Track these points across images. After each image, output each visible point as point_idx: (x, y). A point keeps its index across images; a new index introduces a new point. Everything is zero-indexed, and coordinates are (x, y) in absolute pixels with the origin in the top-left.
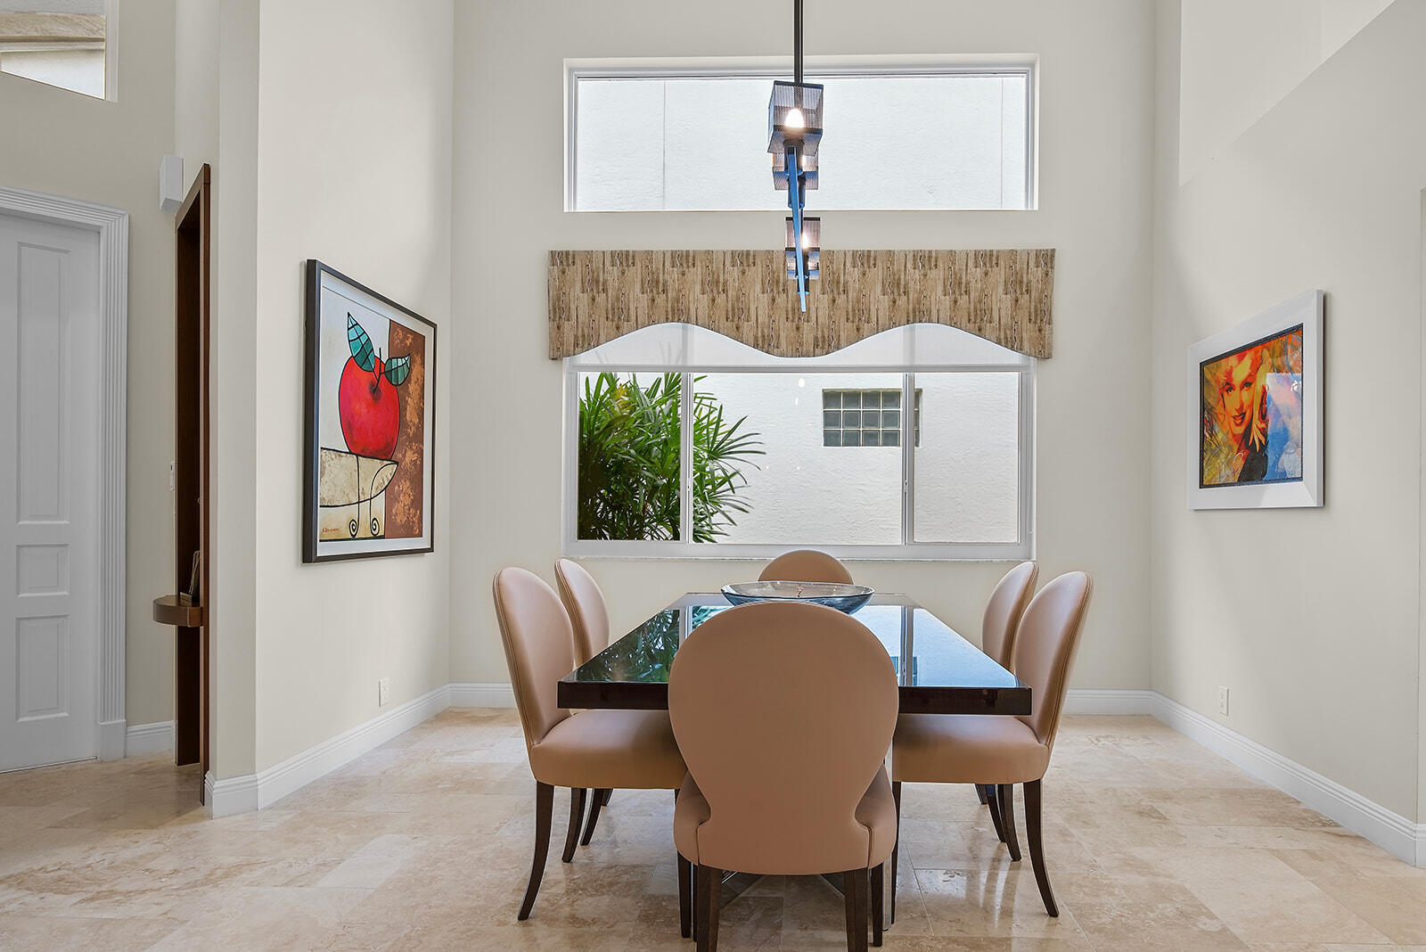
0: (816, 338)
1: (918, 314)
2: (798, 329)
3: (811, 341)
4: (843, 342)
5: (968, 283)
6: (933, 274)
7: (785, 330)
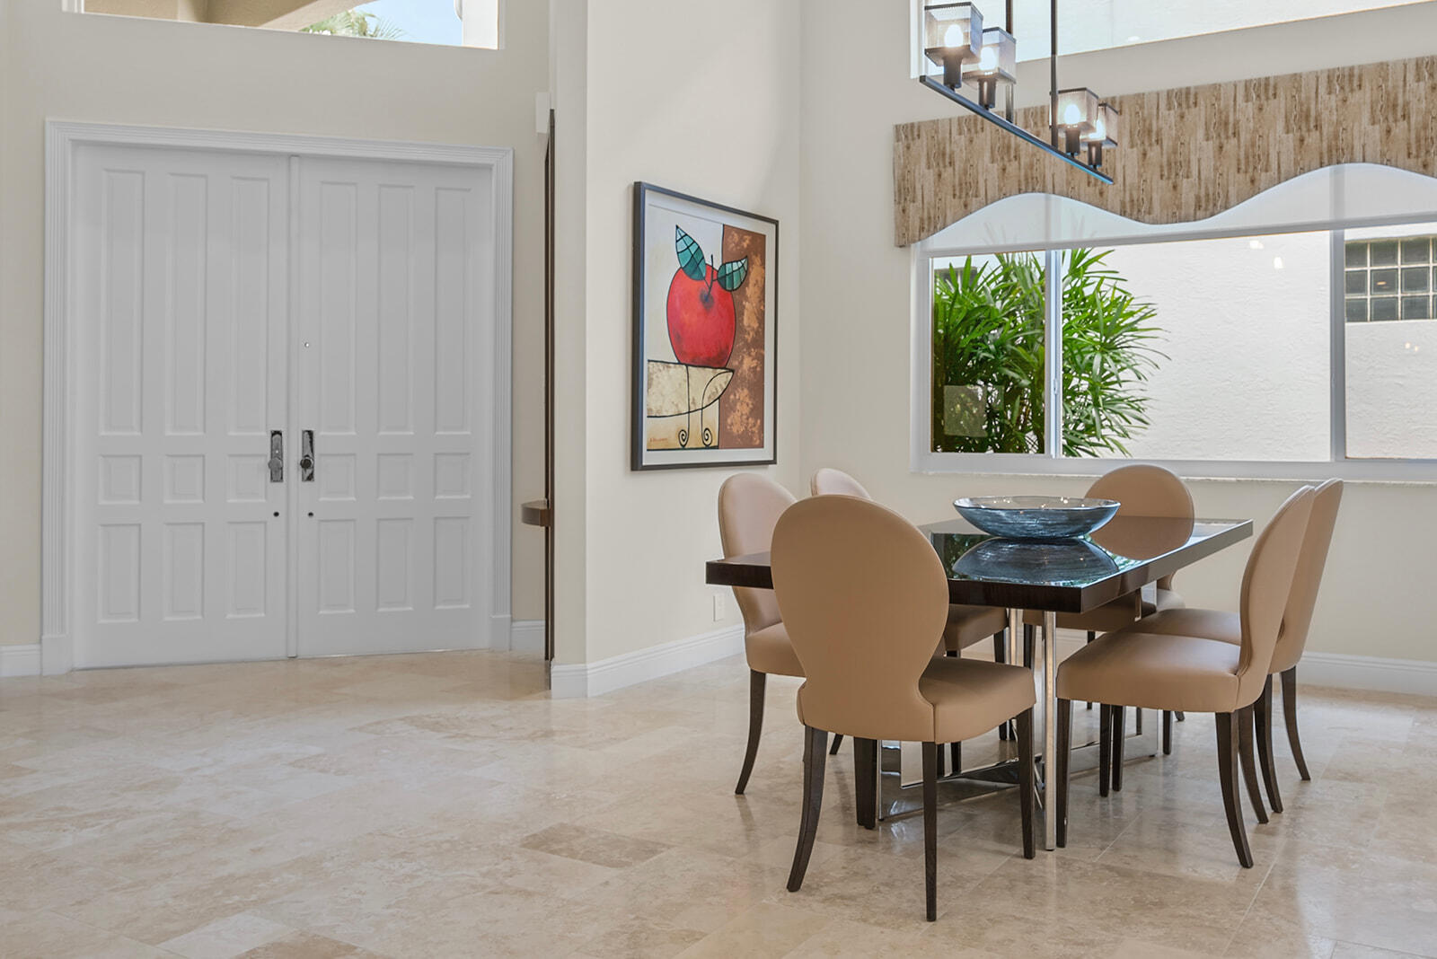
0: (1198, 198)
1: (1335, 154)
2: (1175, 187)
3: (1192, 202)
4: (1233, 199)
5: (1406, 104)
6: (1354, 98)
7: (1159, 191)
